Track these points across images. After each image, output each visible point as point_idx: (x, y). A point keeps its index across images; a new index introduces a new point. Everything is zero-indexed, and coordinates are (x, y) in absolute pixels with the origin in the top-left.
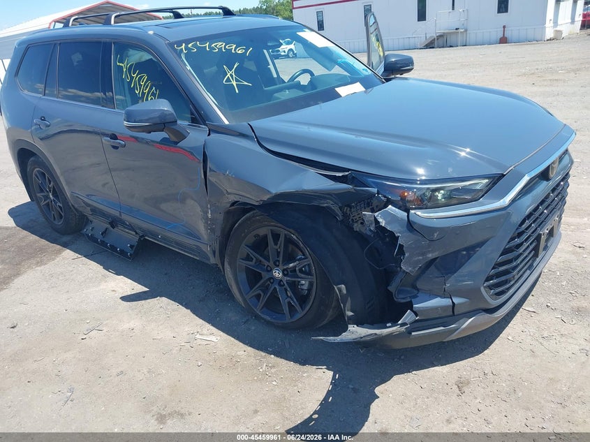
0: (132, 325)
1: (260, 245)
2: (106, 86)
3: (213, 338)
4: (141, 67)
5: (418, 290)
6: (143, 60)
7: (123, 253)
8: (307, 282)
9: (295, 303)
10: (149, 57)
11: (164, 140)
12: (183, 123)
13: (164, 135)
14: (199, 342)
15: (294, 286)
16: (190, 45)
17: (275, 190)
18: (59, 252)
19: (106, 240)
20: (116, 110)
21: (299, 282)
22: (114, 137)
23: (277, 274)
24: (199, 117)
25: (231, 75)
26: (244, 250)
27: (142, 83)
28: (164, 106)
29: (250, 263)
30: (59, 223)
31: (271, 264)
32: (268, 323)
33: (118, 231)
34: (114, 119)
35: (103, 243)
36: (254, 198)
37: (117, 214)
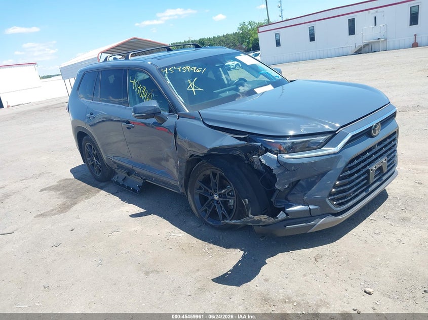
0: (136, 229)
1: (206, 181)
2: (125, 94)
3: (180, 235)
4: (143, 82)
5: (289, 201)
6: (145, 78)
7: (134, 190)
8: (233, 201)
9: (225, 213)
10: (147, 77)
11: (154, 123)
12: (164, 113)
13: (154, 120)
14: (172, 237)
15: (225, 203)
16: (170, 69)
17: (210, 147)
18: (98, 192)
19: (125, 184)
20: (130, 107)
21: (228, 201)
22: (128, 122)
23: (216, 197)
24: (173, 109)
25: (192, 85)
26: (198, 184)
27: (143, 91)
28: (154, 104)
29: (201, 191)
30: (98, 175)
31: (213, 191)
32: (212, 226)
33: (132, 178)
34: (127, 112)
35: (123, 185)
36: (200, 153)
37: (131, 166)
